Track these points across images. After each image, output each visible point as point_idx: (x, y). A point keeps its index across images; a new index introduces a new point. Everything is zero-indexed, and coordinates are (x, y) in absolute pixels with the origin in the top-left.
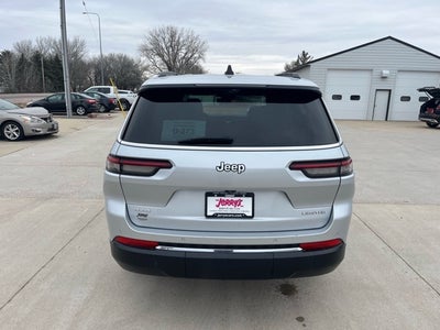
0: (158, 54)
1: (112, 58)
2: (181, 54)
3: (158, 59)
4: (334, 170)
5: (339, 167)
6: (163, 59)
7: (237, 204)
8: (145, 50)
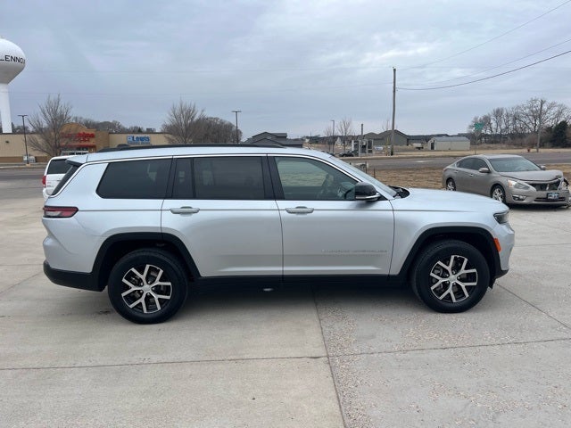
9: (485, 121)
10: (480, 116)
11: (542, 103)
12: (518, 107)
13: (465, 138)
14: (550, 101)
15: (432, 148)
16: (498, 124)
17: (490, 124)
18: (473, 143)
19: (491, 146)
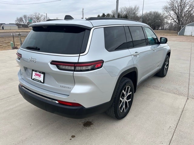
0: (173, 10)
1: (150, 14)
2: (186, 9)
3: (172, 13)
4: (73, 68)
5: (75, 67)
6: (175, 13)
7: (40, 76)
8: (166, 8)
9: (21, 19)
10: (19, 17)
11: (39, 14)
12: (31, 15)
13: (15, 25)
14: (41, 14)
15: (3, 29)
16: (26, 21)
17: (23, 20)
18: (19, 27)
19: (25, 28)
